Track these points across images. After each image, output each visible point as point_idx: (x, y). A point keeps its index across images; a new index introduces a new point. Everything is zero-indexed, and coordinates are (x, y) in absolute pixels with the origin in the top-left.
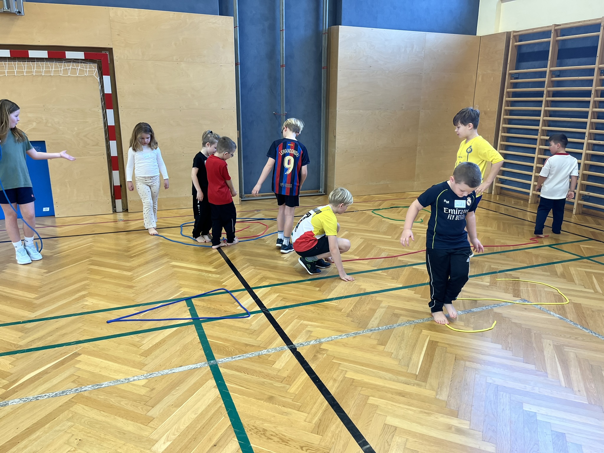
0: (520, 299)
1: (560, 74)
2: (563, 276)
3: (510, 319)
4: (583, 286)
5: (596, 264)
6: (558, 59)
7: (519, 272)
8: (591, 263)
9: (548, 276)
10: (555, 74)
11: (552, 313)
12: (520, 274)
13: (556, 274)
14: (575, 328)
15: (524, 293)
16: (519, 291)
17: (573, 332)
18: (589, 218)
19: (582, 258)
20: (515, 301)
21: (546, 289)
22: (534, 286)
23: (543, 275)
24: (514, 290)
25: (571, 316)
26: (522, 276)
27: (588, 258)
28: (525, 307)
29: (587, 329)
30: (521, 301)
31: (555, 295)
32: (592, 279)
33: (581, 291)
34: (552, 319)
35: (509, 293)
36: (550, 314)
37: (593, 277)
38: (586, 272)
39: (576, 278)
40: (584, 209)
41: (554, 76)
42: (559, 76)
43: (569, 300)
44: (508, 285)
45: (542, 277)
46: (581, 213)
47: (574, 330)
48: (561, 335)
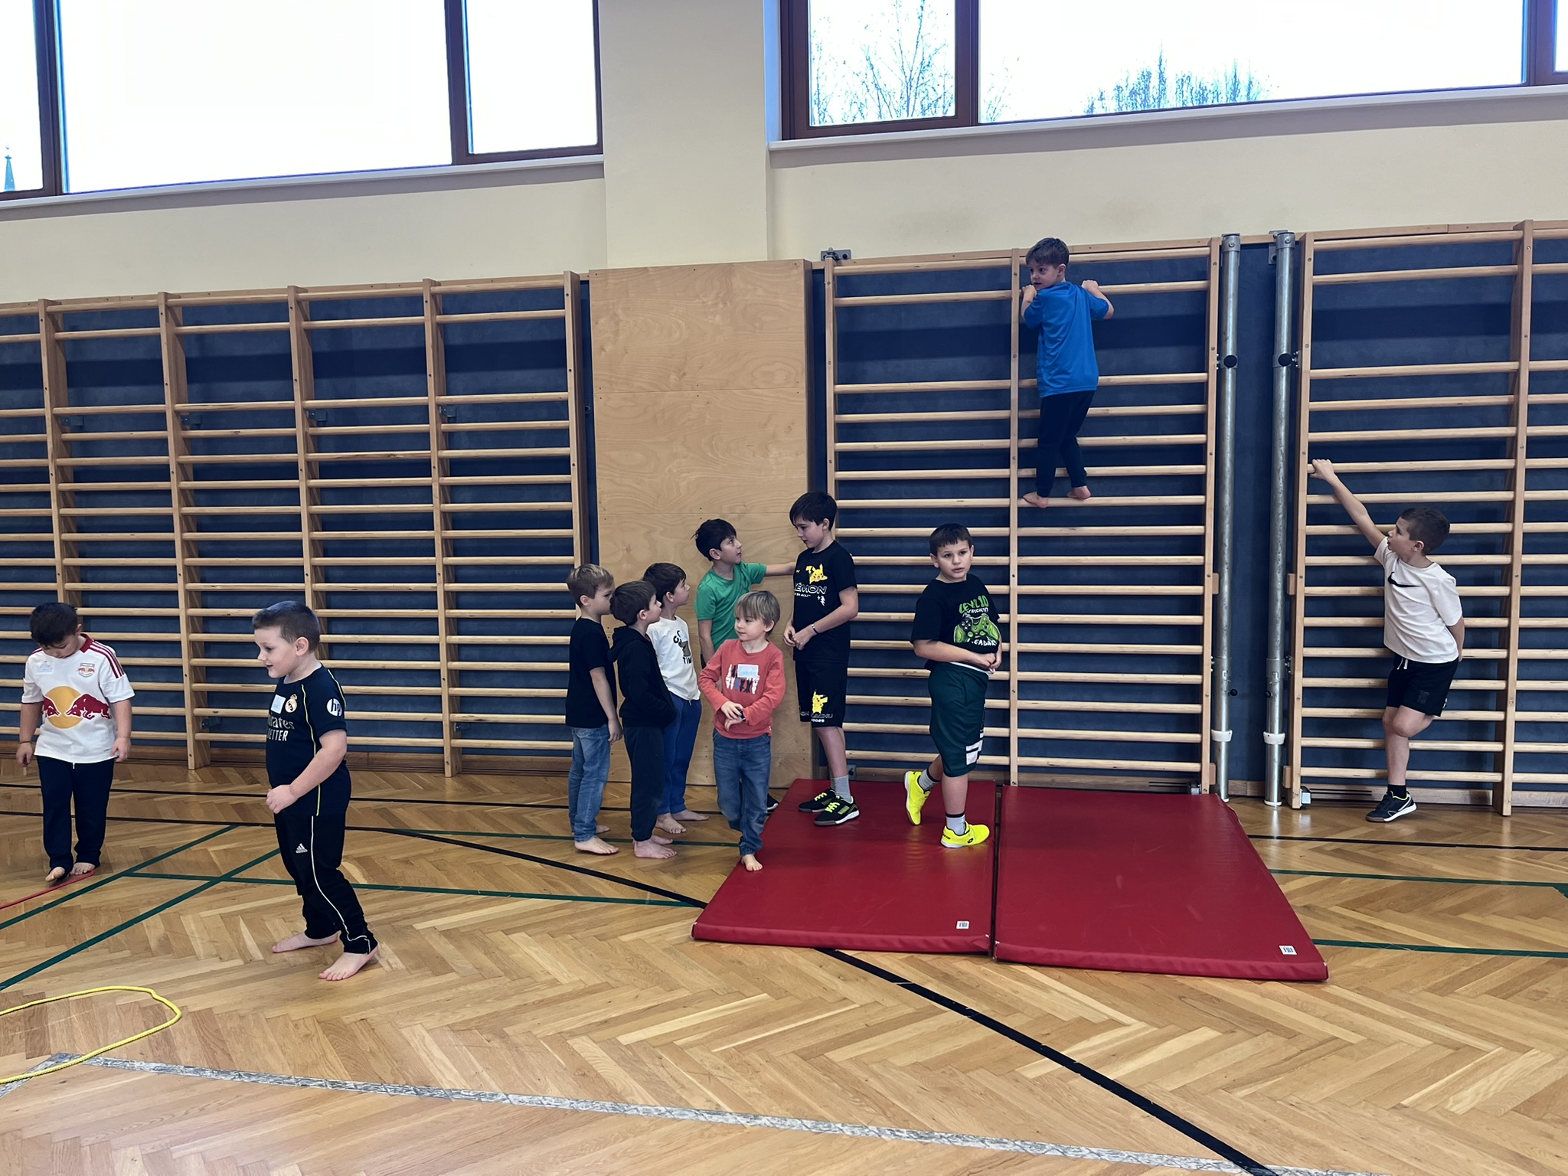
0: (50, 1056)
1: (83, 423)
2: (165, 946)
3: (19, 1133)
4: (217, 955)
5: (246, 887)
6: (70, 385)
7: (43, 976)
8: (236, 888)
9: (124, 960)
10: (69, 424)
11: (137, 1064)
12: (45, 980)
13: (148, 949)
14: (198, 1083)
15: (58, 1034)
16: (43, 1034)
17: (195, 1094)
18: (230, 772)
19: (213, 881)
20: (32, 1069)
21: (119, 1002)
22: (85, 1003)
23: (112, 963)
24: (30, 1036)
25: (188, 1052)
26: (53, 987)
27: (228, 877)
28: (62, 1075)
29: (227, 1073)
30: (51, 1063)
31: (143, 1010)
32: (237, 930)
33: (212, 973)
34: (138, 1081)
35: (14, 1053)
36: (132, 1069)
37: (242, 924)
38: (222, 916)
39: (199, 941)
40: (215, 751)
41: (67, 428)
42: (81, 429)
43: (181, 1008)
44: (10, 1026)
45: (111, 969)
46: (209, 762)
47: (194, 1090)
48: (162, 1119)
